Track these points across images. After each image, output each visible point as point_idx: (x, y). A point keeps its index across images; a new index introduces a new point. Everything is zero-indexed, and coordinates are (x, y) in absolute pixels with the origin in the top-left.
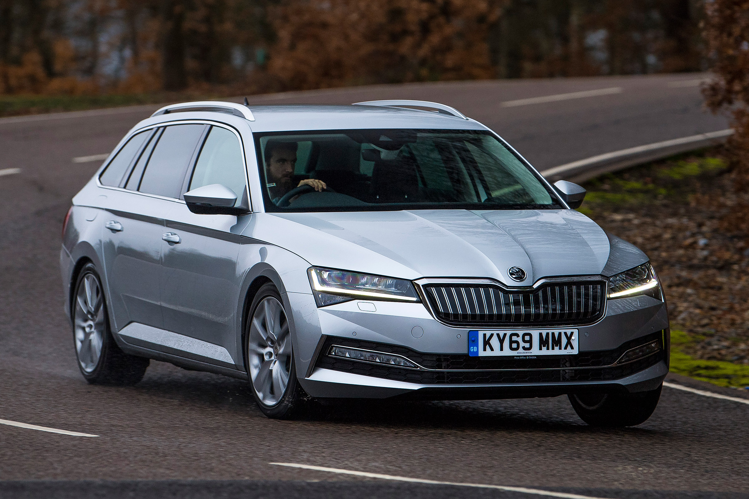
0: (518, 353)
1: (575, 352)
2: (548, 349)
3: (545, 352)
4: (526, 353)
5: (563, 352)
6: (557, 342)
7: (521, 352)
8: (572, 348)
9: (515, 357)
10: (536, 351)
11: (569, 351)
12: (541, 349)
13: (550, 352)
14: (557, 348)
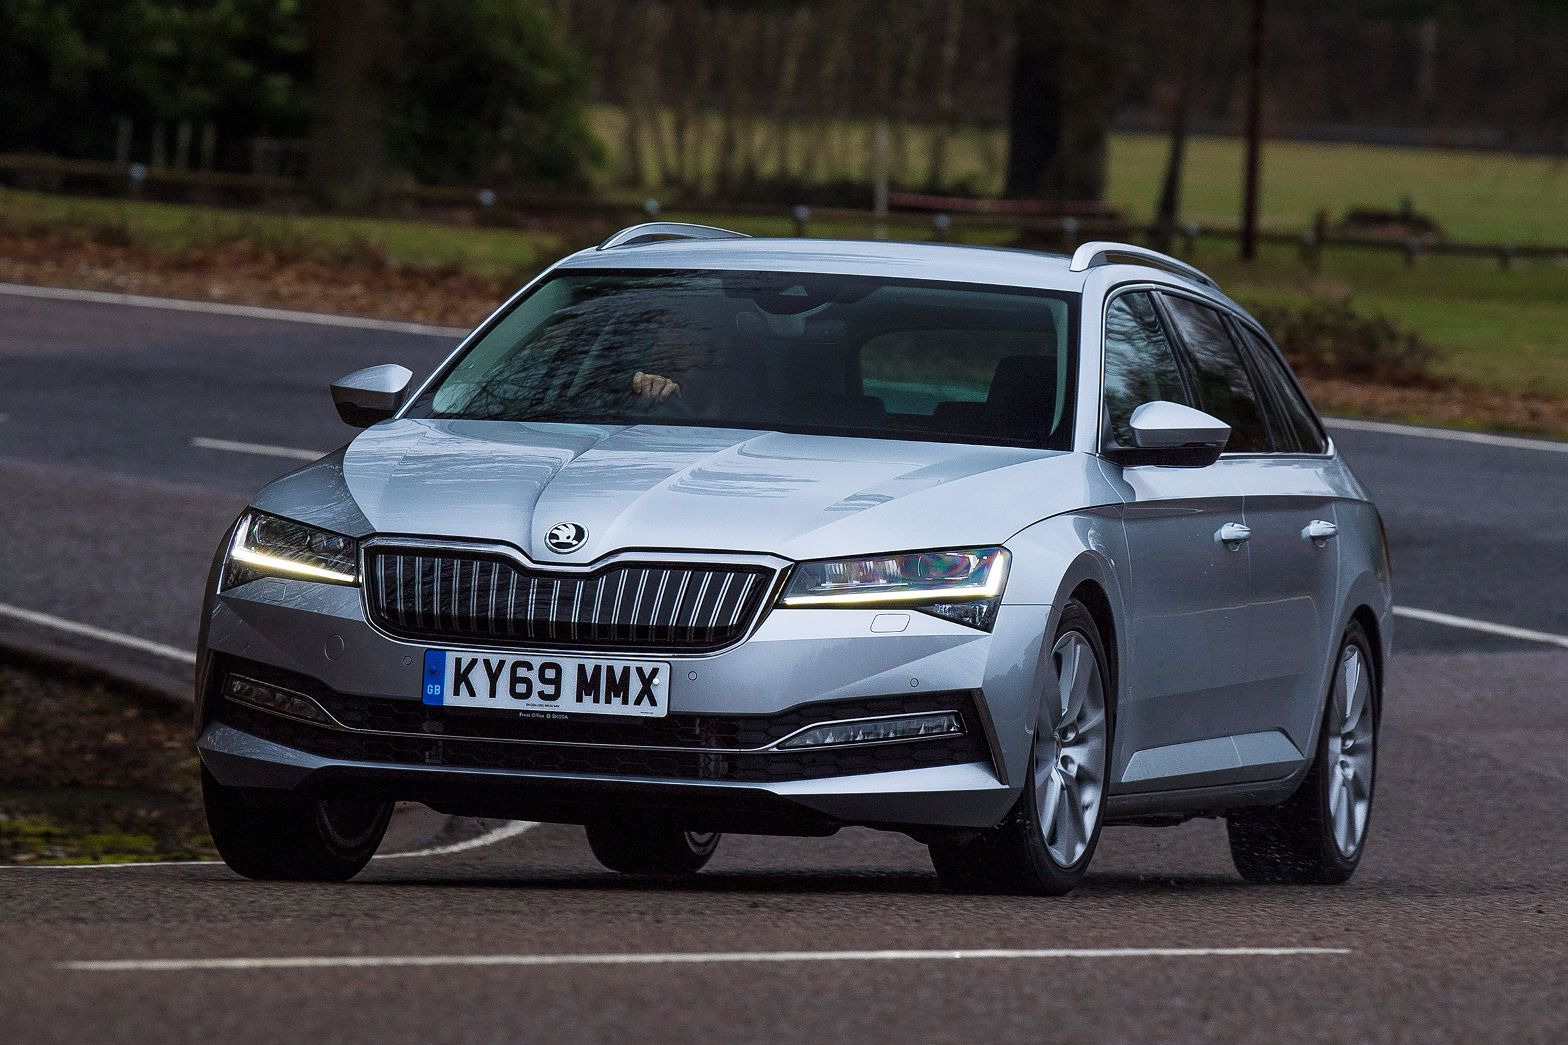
0: (527, 705)
1: (660, 711)
2: (596, 700)
3: (588, 707)
4: (546, 706)
5: (631, 710)
6: (618, 688)
7: (534, 704)
8: (653, 703)
9: (521, 713)
10: (568, 703)
11: (644, 710)
12: (579, 699)
13: (602, 709)
14: (617, 701)
